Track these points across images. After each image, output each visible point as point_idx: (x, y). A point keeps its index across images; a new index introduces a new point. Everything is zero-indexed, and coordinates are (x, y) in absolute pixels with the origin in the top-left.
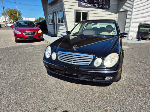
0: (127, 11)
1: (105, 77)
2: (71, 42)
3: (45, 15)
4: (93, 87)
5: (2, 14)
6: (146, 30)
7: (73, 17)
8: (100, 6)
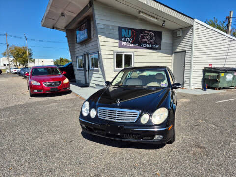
0: (185, 51)
1: (154, 136)
2: (111, 96)
3: (71, 58)
4: (141, 150)
5: (3, 54)
6: (213, 76)
7: (112, 60)
8: (148, 46)
